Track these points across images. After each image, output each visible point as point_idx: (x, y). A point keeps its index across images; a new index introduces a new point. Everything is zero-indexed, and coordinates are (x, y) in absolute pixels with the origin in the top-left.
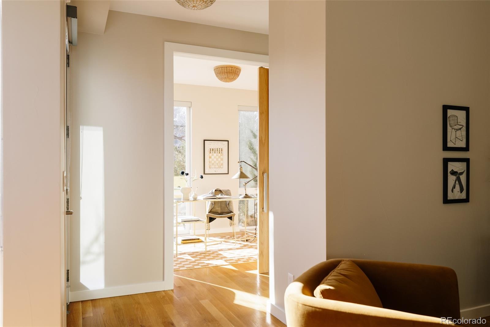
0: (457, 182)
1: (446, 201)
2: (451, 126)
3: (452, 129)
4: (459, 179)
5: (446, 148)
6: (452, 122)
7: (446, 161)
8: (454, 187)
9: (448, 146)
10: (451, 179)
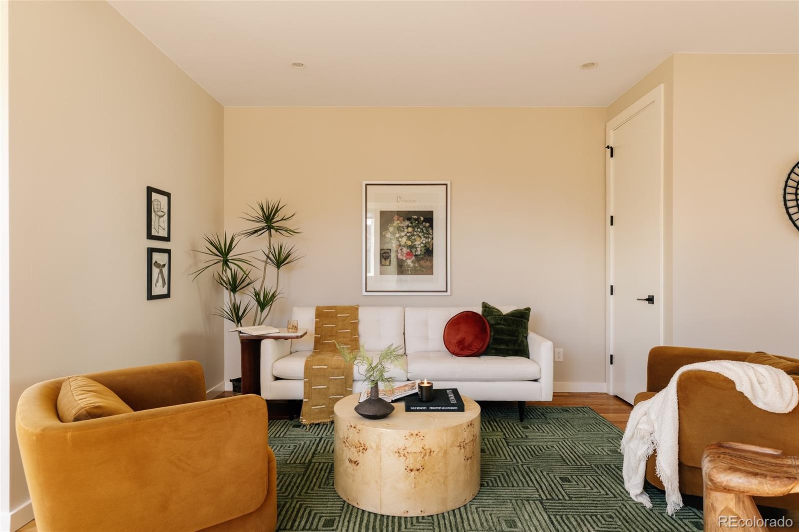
0: (160, 276)
1: (150, 297)
2: (155, 212)
3: (156, 215)
4: (161, 272)
5: (150, 236)
6: (156, 207)
7: (151, 251)
8: (157, 281)
9: (153, 234)
10: (155, 271)
